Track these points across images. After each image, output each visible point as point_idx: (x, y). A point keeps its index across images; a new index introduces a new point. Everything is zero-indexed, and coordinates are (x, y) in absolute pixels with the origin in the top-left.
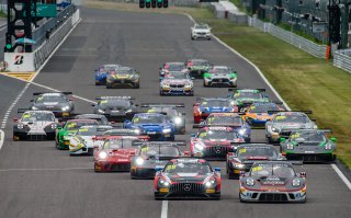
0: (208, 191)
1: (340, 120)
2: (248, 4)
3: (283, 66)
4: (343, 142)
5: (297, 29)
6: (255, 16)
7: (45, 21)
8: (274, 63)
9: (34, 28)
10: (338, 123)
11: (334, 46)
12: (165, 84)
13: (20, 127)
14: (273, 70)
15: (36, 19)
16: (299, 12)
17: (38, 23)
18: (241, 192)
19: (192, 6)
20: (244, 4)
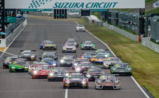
0: (84, 85)
1: (145, 69)
2: (103, 17)
3: (119, 45)
4: (146, 79)
5: (125, 28)
6: (106, 22)
7: (11, 24)
8: (115, 44)
9: (6, 28)
10: (144, 71)
11: (142, 36)
12: (65, 48)
13: (6, 63)
14: (114, 47)
15: (7, 24)
16: (126, 20)
17: (8, 25)
18: (96, 86)
19: (78, 18)
20: (101, 17)
